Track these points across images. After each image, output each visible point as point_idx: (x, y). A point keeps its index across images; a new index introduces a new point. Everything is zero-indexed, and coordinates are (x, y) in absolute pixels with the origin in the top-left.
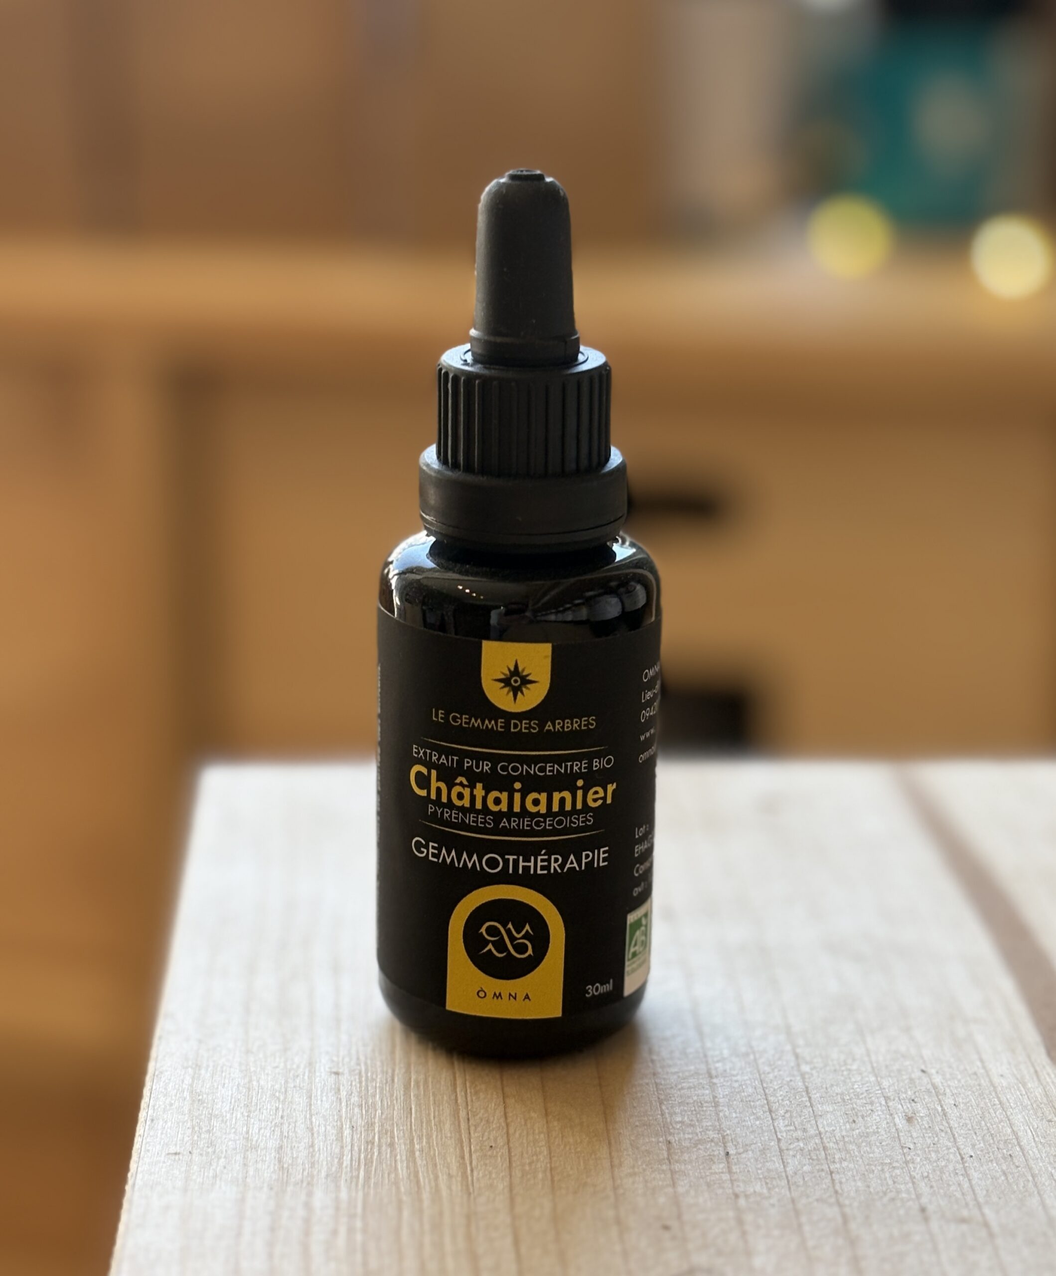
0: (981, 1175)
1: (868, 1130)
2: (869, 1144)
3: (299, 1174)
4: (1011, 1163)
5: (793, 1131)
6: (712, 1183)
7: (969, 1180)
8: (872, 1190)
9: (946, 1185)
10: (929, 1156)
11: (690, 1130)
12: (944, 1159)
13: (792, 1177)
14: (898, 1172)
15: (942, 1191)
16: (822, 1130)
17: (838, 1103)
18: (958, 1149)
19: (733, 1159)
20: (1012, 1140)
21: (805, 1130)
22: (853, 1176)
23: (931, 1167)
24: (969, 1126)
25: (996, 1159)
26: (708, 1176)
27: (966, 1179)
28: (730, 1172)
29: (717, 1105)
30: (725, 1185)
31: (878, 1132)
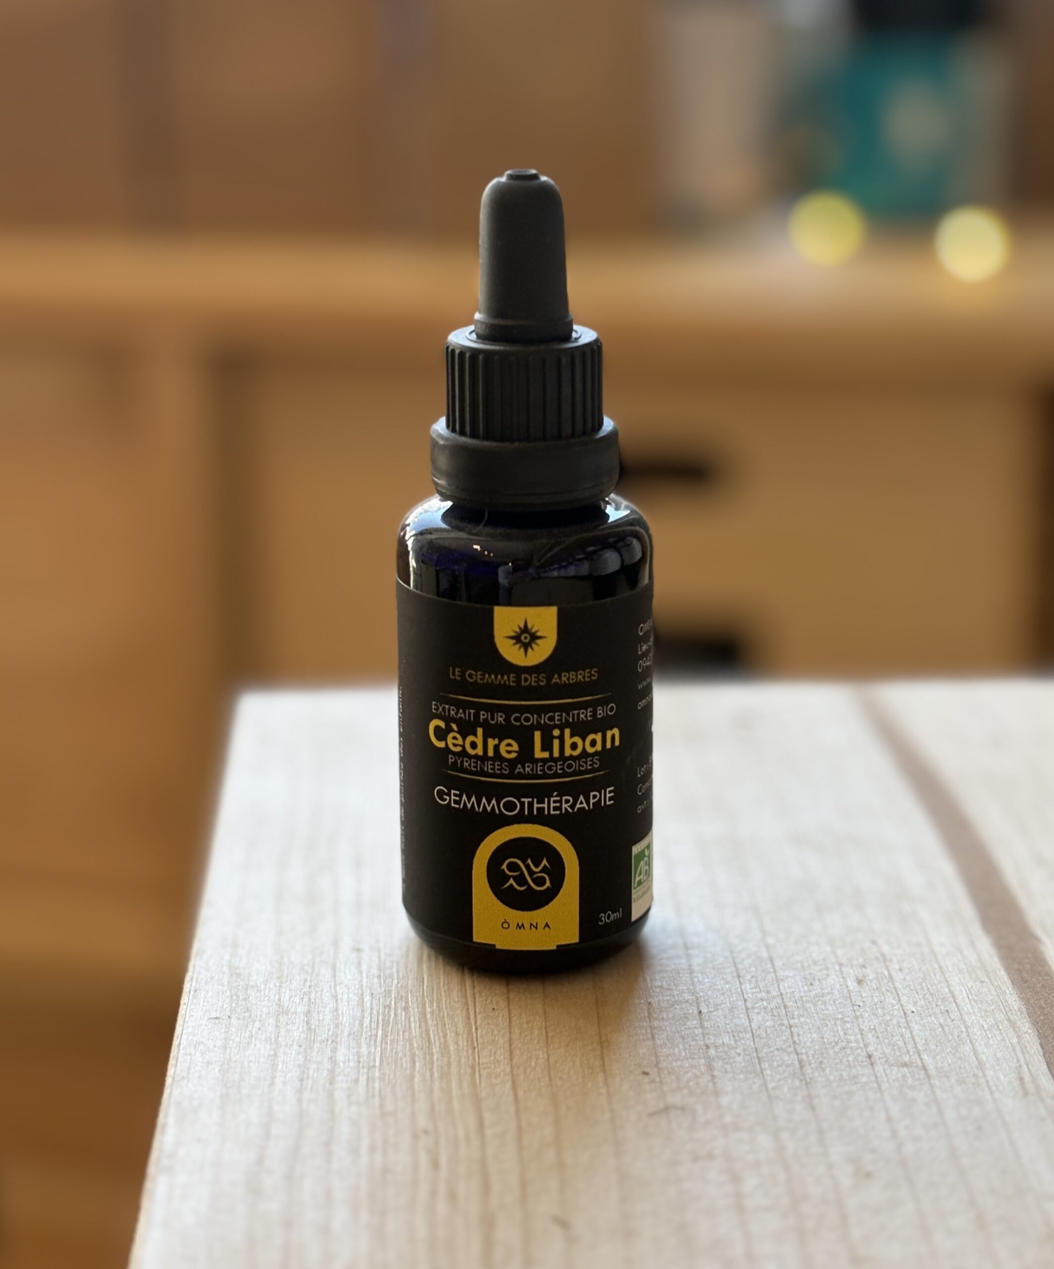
0: (921, 1028)
1: (823, 991)
2: (825, 1003)
3: (324, 1033)
4: (948, 1017)
5: (758, 992)
6: (686, 1036)
7: (911, 1032)
8: (825, 1040)
9: (890, 1036)
10: (876, 1012)
11: (669, 993)
12: (888, 1015)
13: (756, 1031)
14: (848, 1025)
15: (886, 1041)
16: (782, 991)
17: (798, 969)
18: (901, 1006)
19: (705, 1016)
20: (949, 998)
21: (768, 992)
22: (809, 1029)
23: (877, 1021)
24: (912, 987)
25: (934, 1014)
26: (682, 1031)
27: (908, 1031)
28: (702, 1027)
29: (691, 972)
30: (698, 1038)
31: (832, 993)
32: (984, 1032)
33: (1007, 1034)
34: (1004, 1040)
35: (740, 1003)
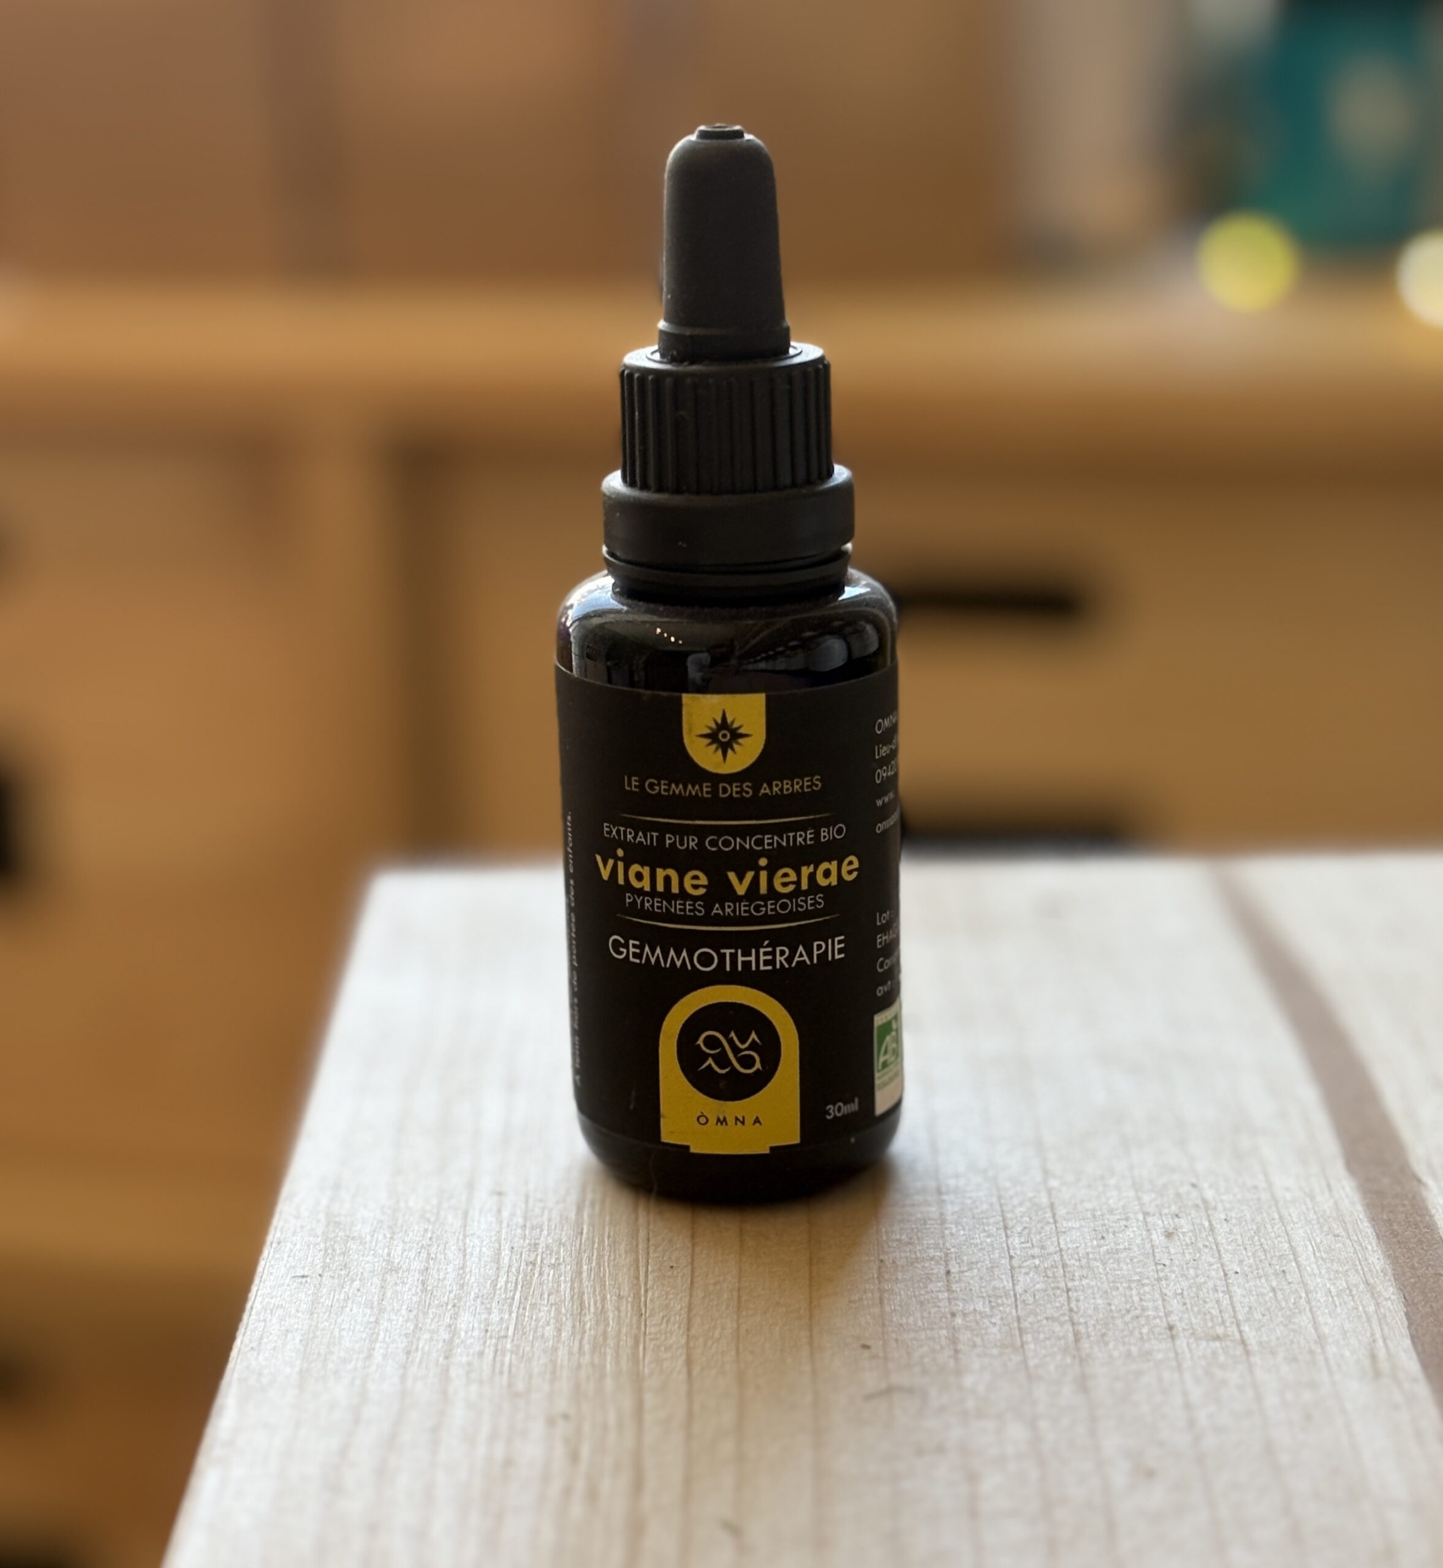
0: (1244, 1292)
1: (1118, 1247)
2: (1118, 1261)
3: (444, 1296)
4: (1283, 1279)
5: (1029, 1248)
6: (926, 1302)
7: (1231, 1298)
8: (1113, 1308)
9: (1201, 1302)
10: (1187, 1273)
11: (909, 1248)
12: (1204, 1276)
13: (1021, 1295)
14: (1147, 1289)
15: (1196, 1309)
16: (1062, 1246)
17: (1088, 1219)
18: (1222, 1265)
19: (954, 1277)
20: (1287, 1255)
21: (1043, 1247)
22: (1094, 1293)
23: (1186, 1284)
24: (1239, 1242)
25: (1266, 1275)
26: (922, 1295)
27: (1227, 1296)
28: (949, 1290)
29: (943, 1221)
30: (941, 1304)
31: (1129, 1249)
32: (1330, 1299)
33: (1361, 1301)
34: (1357, 1309)
35: (1003, 1261)
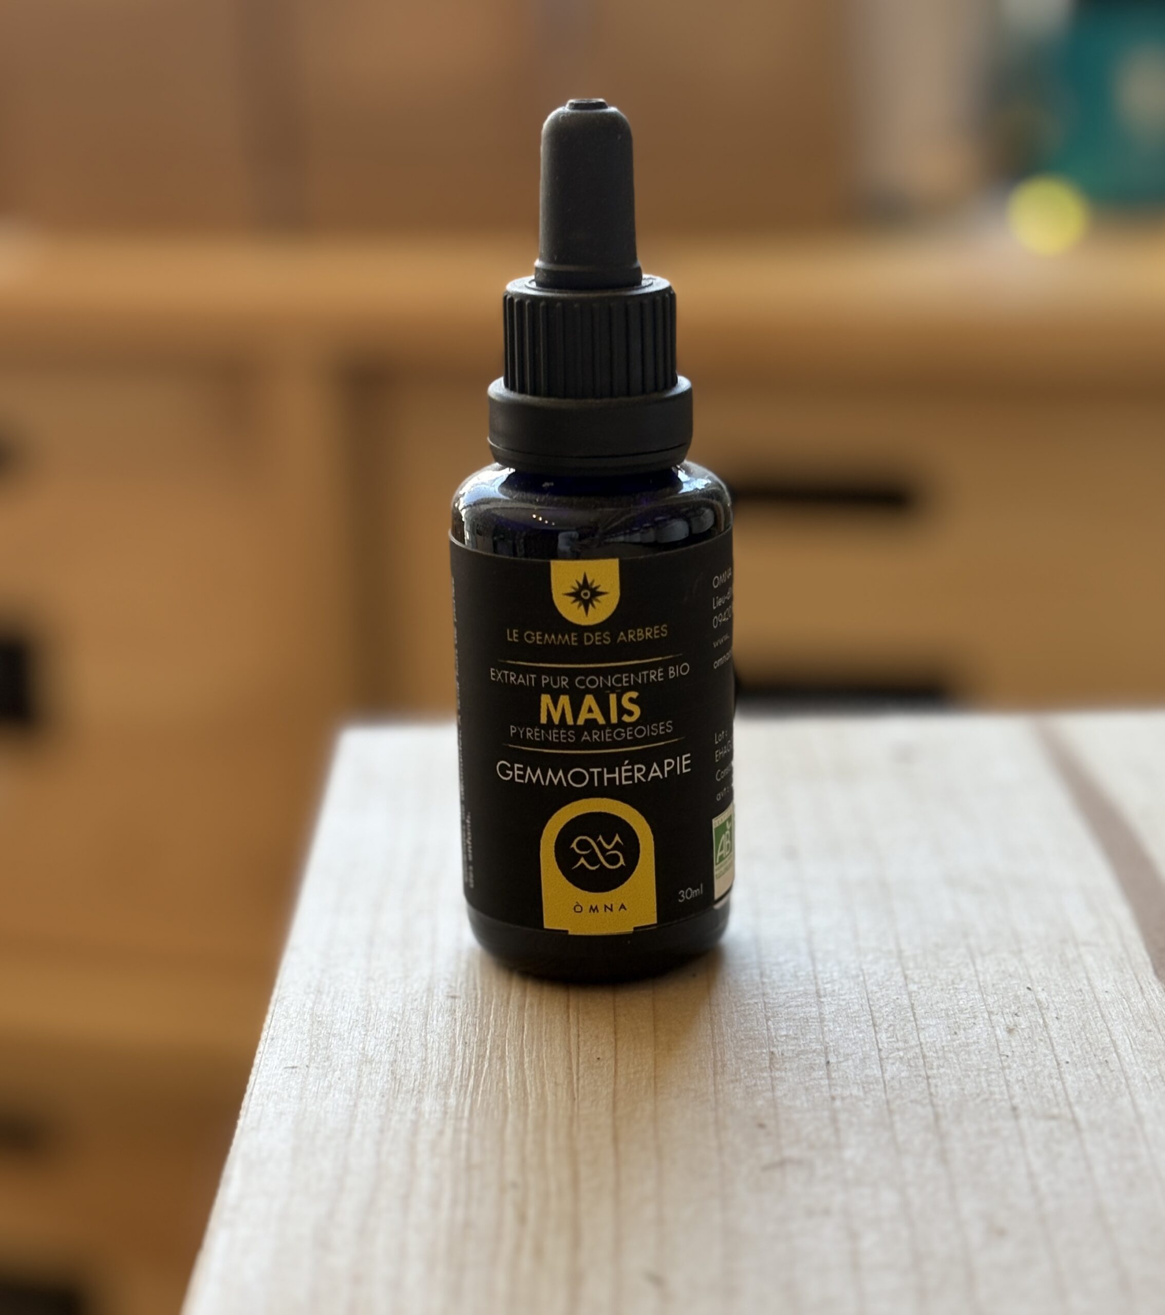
0: (1075, 1079)
1: (968, 1041)
2: (969, 1053)
4: (1107, 1068)
5: (895, 1041)
6: (810, 1087)
7: (1063, 1083)
8: (966, 1092)
9: (1039, 1087)
10: (1026, 1063)
11: (793, 1042)
12: (1039, 1065)
13: (889, 1082)
14: (994, 1076)
15: (1034, 1093)
16: (922, 1040)
17: (942, 1017)
18: (1055, 1056)
19: (833, 1067)
20: (1109, 1047)
21: (906, 1042)
22: (949, 1080)
23: (1026, 1072)
24: (1068, 1036)
25: (1092, 1065)
26: (807, 1082)
27: (1060, 1082)
28: (829, 1077)
29: (822, 1020)
30: (823, 1090)
31: (978, 1043)
32: (1146, 1084)
35: (873, 1053)
